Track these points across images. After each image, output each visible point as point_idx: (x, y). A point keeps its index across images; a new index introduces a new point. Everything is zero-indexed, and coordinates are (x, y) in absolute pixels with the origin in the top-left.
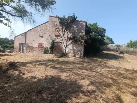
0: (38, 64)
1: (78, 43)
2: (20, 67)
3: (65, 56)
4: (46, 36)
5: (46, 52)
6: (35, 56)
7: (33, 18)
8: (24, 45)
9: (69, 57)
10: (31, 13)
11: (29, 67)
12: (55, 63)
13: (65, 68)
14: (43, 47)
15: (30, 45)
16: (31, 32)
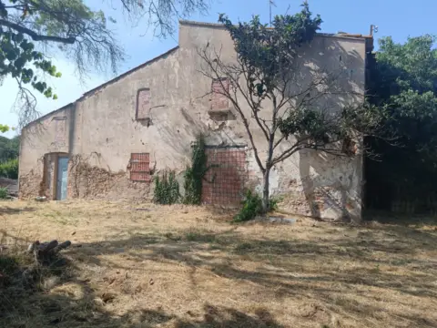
0: (148, 252)
1: (328, 146)
2: (79, 266)
3: (262, 213)
4: (165, 118)
5: (165, 194)
6: (115, 214)
7: (109, 39)
8: (63, 161)
9: (287, 218)
10: (102, 14)
11: (116, 266)
12: (228, 250)
13: (285, 277)
14: (151, 173)
15: (93, 163)
16: (96, 100)
